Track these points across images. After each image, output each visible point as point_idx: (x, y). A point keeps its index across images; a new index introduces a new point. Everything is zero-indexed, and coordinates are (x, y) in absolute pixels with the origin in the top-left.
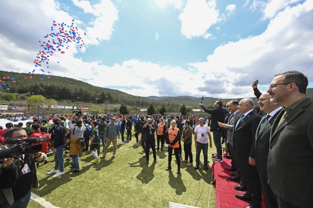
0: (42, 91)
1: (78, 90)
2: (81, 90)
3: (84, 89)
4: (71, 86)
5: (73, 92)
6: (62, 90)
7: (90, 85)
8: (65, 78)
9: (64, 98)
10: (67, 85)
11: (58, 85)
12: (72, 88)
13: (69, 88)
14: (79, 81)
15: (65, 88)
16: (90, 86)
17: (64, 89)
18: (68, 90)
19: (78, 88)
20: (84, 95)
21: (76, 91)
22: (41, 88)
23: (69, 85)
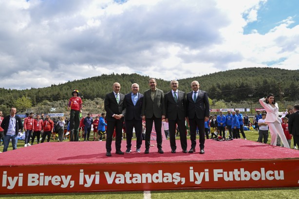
0: (219, 92)
1: (261, 83)
2: (265, 82)
3: (270, 80)
4: (251, 78)
5: (254, 87)
6: (240, 87)
7: (283, 70)
8: (245, 69)
10: (246, 79)
11: (235, 81)
12: (252, 82)
13: (249, 83)
14: (265, 68)
15: (243, 84)
16: (284, 72)
17: (242, 86)
18: (247, 86)
19: (260, 79)
20: (271, 89)
21: (259, 84)
22: (218, 89)
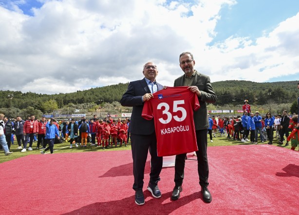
1: (239, 92)
2: (242, 91)
3: (245, 89)
4: (232, 88)
5: (234, 94)
6: (224, 94)
9: (227, 103)
10: (229, 89)
11: (220, 90)
12: (232, 91)
13: (230, 91)
14: (241, 81)
15: (226, 92)
16: (254, 84)
18: (229, 93)
19: (238, 89)
20: (246, 96)
23: (230, 88)
